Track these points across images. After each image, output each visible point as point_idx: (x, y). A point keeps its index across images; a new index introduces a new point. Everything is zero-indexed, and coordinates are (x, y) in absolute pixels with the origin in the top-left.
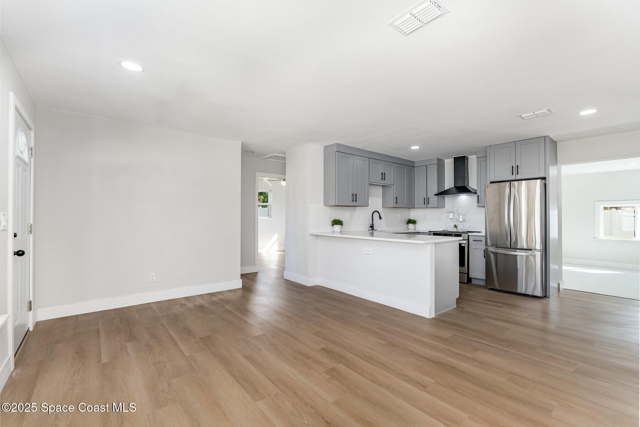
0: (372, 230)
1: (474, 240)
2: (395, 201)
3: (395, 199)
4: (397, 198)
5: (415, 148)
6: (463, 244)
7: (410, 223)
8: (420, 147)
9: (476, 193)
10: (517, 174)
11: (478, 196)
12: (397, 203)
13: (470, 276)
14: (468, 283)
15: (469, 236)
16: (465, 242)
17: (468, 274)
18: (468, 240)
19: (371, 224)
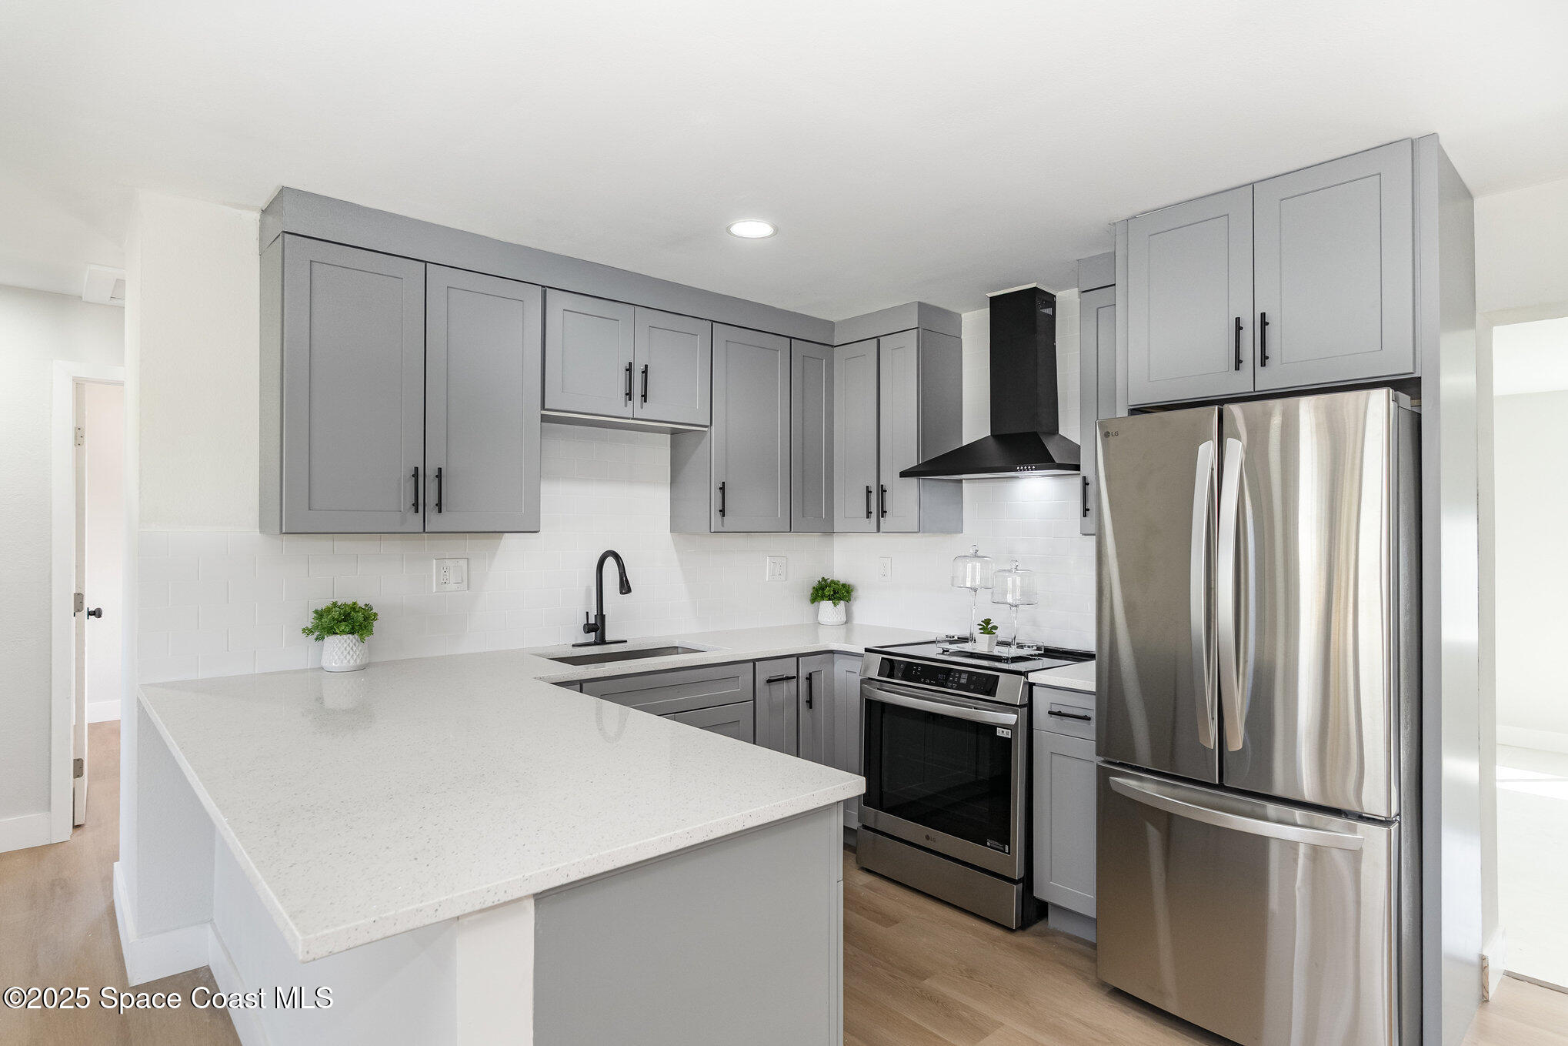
0: (595, 644)
1: (1055, 709)
2: (716, 504)
3: (716, 495)
4: (722, 489)
5: (752, 229)
6: (1005, 726)
7: (823, 597)
8: (776, 231)
9: (1077, 468)
10: (1263, 364)
11: (1085, 484)
12: (722, 511)
13: (1038, 893)
14: (1024, 924)
15: (1031, 685)
16: (1011, 718)
17: (1028, 880)
18: (1030, 705)
19: (593, 612)
